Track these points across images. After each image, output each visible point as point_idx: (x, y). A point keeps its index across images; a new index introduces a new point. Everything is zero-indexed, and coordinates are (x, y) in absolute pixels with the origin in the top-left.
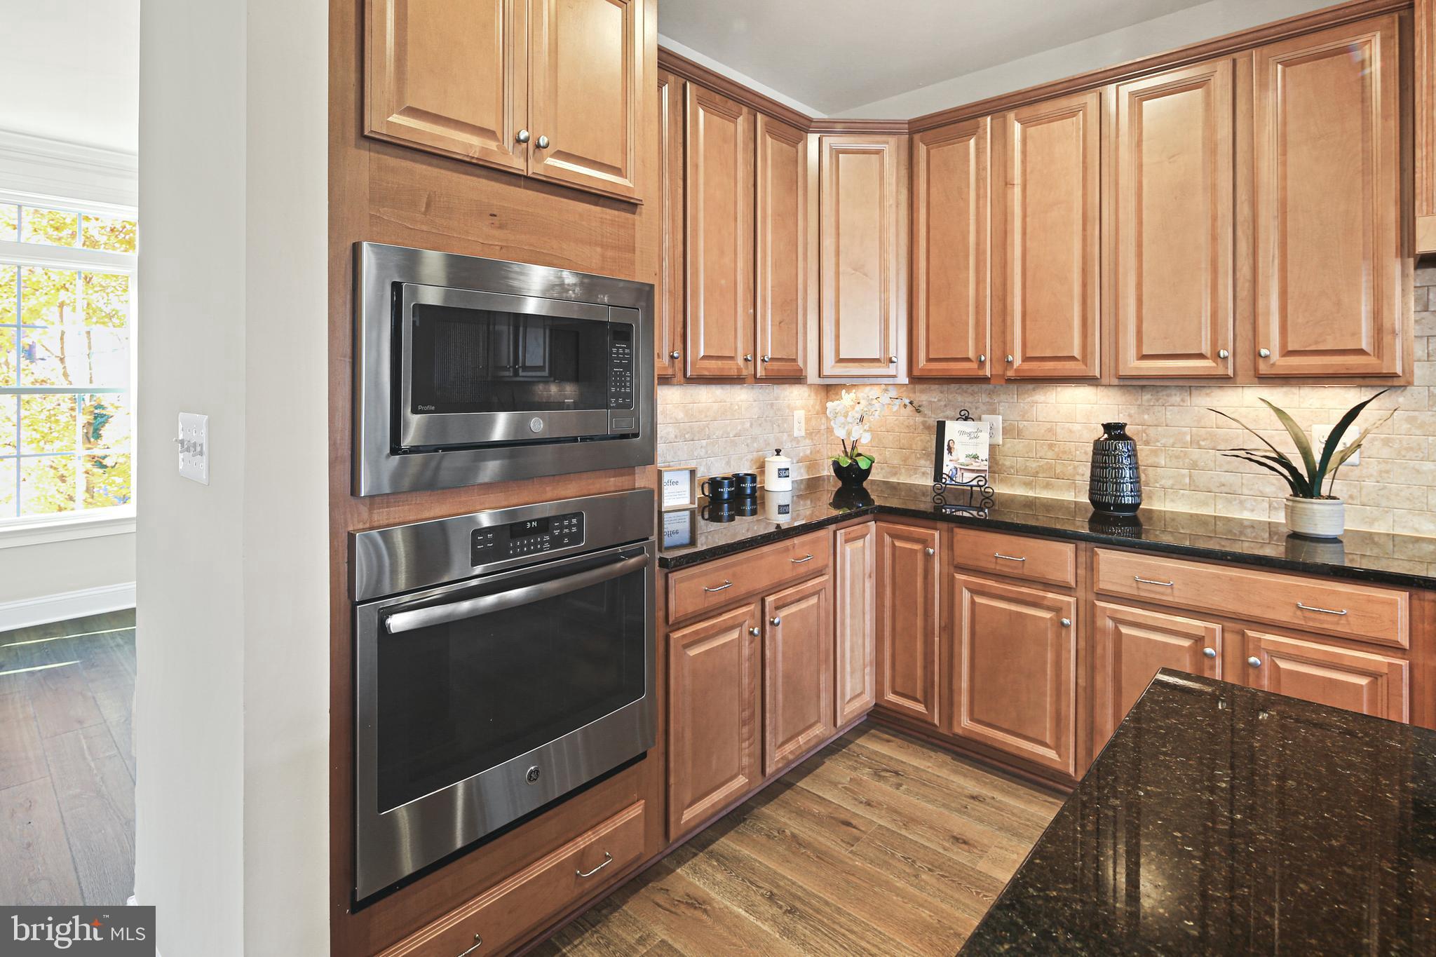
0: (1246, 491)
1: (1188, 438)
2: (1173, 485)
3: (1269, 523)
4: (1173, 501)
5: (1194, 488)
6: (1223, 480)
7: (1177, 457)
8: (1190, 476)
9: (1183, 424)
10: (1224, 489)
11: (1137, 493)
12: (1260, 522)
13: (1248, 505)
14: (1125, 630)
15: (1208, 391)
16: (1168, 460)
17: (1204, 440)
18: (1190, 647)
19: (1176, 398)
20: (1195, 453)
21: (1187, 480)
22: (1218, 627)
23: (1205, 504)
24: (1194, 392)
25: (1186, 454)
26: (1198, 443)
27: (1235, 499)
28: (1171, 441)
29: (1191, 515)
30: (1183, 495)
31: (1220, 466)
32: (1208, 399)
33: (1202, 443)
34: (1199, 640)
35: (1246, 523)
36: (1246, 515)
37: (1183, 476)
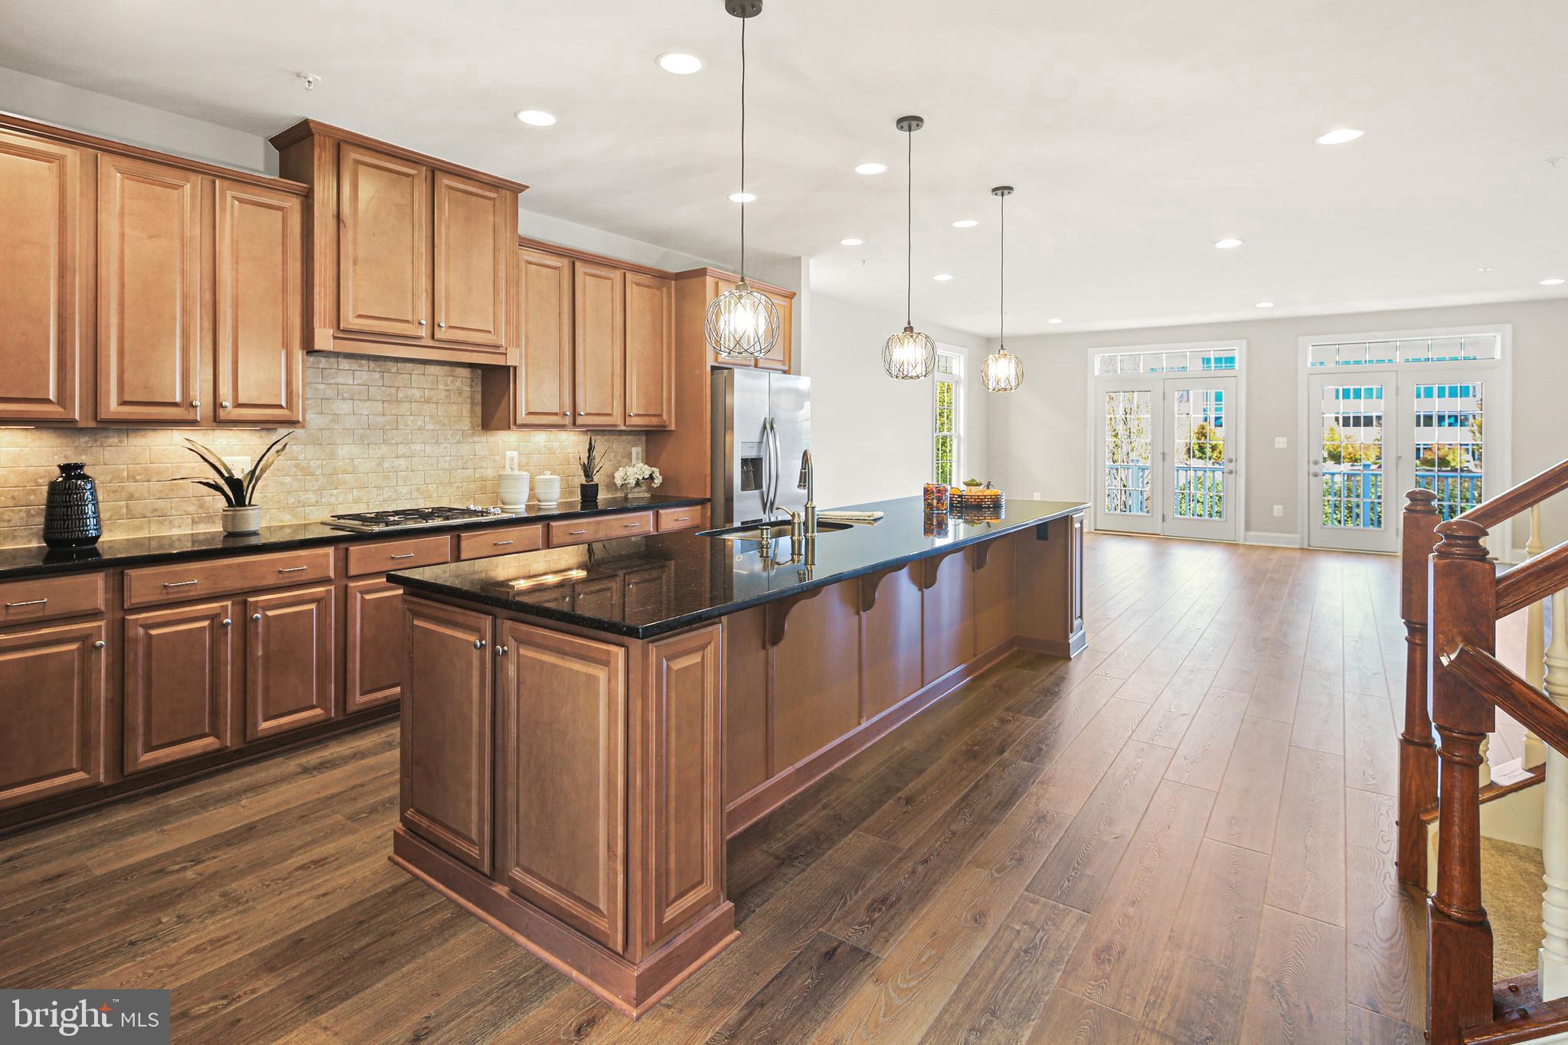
0: (174, 513)
1: (125, 474)
2: (111, 517)
3: (192, 534)
4: (111, 531)
5: (131, 515)
6: (155, 506)
7: (114, 492)
8: (127, 507)
9: (120, 462)
10: (156, 513)
11: (98, 527)
12: (185, 535)
13: (176, 523)
14: (153, 632)
15: (143, 433)
16: (105, 495)
17: (139, 474)
18: (209, 625)
19: (114, 440)
20: (131, 486)
21: (124, 511)
22: (229, 603)
23: (140, 528)
24: (131, 435)
25: (123, 487)
26: (134, 477)
27: (166, 520)
28: (109, 478)
29: (128, 540)
30: (121, 524)
31: (154, 495)
32: (143, 440)
33: (138, 477)
34: (213, 618)
35: (174, 538)
36: (175, 532)
37: (121, 507)
